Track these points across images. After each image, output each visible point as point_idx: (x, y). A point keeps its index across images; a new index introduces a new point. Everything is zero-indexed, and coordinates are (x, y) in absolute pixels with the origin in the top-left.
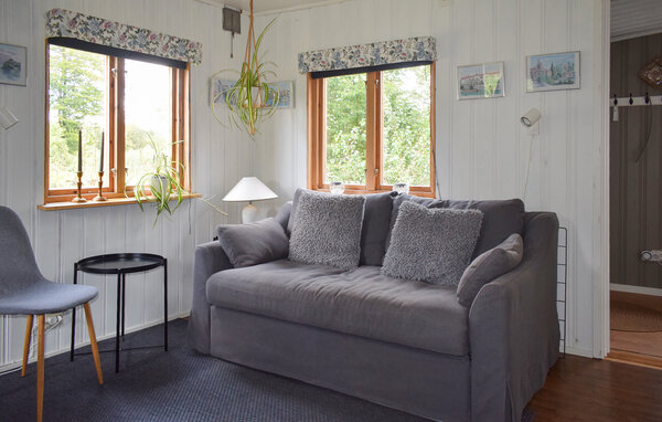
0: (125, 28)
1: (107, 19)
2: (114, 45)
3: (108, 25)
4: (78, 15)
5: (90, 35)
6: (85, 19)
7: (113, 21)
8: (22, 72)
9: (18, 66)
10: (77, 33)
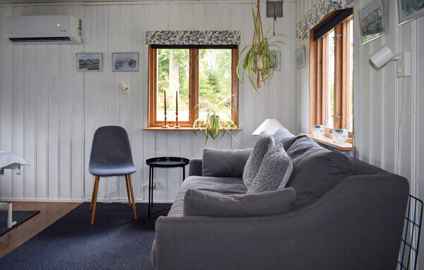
0: (182, 33)
1: (172, 30)
2: (176, 44)
3: (173, 33)
4: (156, 32)
5: (162, 41)
6: (160, 33)
7: (175, 31)
8: (137, 65)
9: (135, 62)
10: (155, 41)
